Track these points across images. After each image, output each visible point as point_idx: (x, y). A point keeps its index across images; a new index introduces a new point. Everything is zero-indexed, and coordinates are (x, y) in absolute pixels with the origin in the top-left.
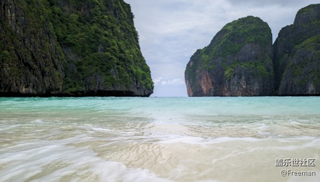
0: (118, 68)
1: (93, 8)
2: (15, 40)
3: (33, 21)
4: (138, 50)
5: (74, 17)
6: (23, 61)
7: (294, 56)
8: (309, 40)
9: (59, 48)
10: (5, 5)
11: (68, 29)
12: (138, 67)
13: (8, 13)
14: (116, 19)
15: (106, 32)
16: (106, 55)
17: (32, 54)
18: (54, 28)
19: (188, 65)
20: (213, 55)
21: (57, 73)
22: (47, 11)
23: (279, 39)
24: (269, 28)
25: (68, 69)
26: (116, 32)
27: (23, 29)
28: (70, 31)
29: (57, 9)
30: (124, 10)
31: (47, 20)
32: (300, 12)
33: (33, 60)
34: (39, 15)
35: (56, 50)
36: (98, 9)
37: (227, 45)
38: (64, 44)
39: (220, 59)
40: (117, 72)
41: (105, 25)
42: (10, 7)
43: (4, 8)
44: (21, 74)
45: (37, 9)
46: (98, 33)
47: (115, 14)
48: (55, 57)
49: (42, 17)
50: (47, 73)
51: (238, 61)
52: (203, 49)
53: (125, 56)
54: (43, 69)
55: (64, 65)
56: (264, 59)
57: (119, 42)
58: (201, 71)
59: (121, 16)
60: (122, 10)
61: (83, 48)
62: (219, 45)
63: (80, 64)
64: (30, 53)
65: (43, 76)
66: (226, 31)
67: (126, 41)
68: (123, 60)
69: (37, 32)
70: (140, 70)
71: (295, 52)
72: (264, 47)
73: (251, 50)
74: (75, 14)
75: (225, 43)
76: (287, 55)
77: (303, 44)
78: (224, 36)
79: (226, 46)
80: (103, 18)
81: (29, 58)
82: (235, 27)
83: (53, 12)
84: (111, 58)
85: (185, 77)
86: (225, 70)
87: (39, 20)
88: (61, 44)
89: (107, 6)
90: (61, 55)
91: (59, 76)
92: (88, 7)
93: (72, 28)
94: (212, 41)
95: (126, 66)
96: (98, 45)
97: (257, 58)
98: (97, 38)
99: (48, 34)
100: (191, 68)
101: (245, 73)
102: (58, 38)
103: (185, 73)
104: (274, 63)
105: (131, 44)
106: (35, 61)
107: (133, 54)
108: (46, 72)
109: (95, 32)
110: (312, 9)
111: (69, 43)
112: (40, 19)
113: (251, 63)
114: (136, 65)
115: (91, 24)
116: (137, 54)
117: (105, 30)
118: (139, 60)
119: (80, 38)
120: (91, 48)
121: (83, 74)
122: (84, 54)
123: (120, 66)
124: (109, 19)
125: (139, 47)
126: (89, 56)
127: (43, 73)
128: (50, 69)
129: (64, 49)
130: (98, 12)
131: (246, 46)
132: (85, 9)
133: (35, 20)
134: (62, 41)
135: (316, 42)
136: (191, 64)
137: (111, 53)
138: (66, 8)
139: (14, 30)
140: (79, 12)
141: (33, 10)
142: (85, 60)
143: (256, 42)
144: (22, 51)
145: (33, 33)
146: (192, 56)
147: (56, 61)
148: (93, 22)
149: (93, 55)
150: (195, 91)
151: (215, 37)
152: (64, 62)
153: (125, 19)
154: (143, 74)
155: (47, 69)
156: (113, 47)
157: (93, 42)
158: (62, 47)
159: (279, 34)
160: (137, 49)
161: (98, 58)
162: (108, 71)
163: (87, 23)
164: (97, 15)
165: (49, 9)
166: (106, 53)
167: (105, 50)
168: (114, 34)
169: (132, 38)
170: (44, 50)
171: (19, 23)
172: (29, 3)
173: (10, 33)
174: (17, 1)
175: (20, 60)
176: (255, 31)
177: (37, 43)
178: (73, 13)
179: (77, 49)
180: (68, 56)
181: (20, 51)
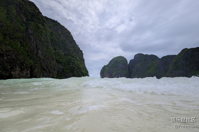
0: (77, 71)
2: (41, 61)
3: (48, 54)
5: (63, 54)
7: (135, 69)
8: (139, 64)
9: (56, 63)
10: (38, 49)
13: (39, 51)
14: (77, 55)
17: (46, 65)
18: (55, 57)
19: (101, 70)
20: (110, 68)
22: (54, 52)
24: (127, 60)
25: (59, 71)
27: (44, 57)
28: (61, 58)
29: (57, 51)
30: (80, 52)
31: (53, 54)
32: (135, 56)
33: (47, 67)
39: (112, 69)
42: (40, 49)
44: (41, 72)
45: (50, 50)
47: (77, 53)
49: (51, 53)
51: (118, 70)
52: (106, 65)
56: (126, 69)
57: (78, 62)
58: (105, 73)
59: (79, 54)
61: (65, 64)
62: (111, 64)
63: (63, 69)
65: (49, 73)
66: (113, 60)
67: (80, 62)
68: (79, 68)
69: (49, 58)
70: (85, 72)
71: (135, 67)
73: (121, 66)
75: (113, 64)
76: (132, 68)
78: (113, 62)
80: (73, 54)
81: (45, 67)
82: (116, 59)
84: (75, 67)
89: (74, 51)
90: (57, 66)
91: (55, 73)
95: (80, 70)
96: (70, 63)
97: (123, 69)
98: (70, 61)
99: (53, 59)
102: (56, 60)
103: (100, 73)
104: (129, 70)
105: (82, 63)
107: (83, 66)
109: (70, 59)
110: (139, 55)
111: (60, 62)
114: (83, 70)
115: (68, 56)
117: (73, 58)
118: (84, 68)
119: (64, 61)
120: (68, 64)
121: (64, 73)
122: (65, 66)
123: (78, 70)
124: (75, 55)
125: (85, 64)
127: (50, 72)
129: (58, 64)
132: (67, 51)
134: (58, 61)
135: (141, 65)
138: (60, 51)
139: (41, 57)
140: (65, 52)
141: (48, 51)
142: (65, 68)
143: (123, 64)
145: (47, 58)
146: (103, 68)
147: (55, 68)
149: (68, 66)
151: (110, 62)
152: (58, 68)
155: (51, 71)
156: (76, 64)
159: (130, 62)
161: (70, 67)
162: (73, 72)
164: (71, 53)
167: (73, 65)
168: (76, 60)
169: (82, 61)
170: (51, 64)
171: (43, 55)
172: (47, 49)
173: (39, 58)
174: (43, 48)
175: (42, 67)
176: (122, 61)
177: (49, 62)
178: (62, 52)
179: (63, 64)
180: (59, 66)
181: (42, 64)
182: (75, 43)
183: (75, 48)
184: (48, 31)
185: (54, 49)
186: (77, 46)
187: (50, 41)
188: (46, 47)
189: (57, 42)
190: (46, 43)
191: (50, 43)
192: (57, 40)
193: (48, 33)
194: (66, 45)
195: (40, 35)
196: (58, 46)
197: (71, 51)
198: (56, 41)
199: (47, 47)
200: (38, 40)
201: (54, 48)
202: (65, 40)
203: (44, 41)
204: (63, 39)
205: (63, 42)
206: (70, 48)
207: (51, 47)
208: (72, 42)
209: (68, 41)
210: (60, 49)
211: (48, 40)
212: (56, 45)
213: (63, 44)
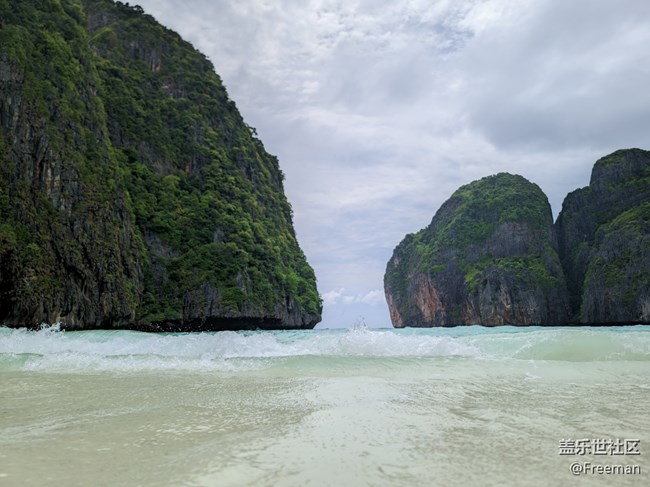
0: (250, 273)
1: (209, 164)
2: (56, 225)
3: (94, 189)
4: (292, 237)
5: (172, 180)
6: (65, 263)
7: (601, 246)
8: (626, 215)
9: (139, 236)
10: (43, 161)
11: (158, 201)
12: (290, 269)
13: (47, 176)
14: (249, 182)
15: (231, 206)
16: (228, 248)
17: (85, 249)
18: (133, 200)
19: (390, 264)
20: (439, 246)
21: (129, 285)
22: (123, 172)
23: (565, 214)
24: (543, 194)
25: (151, 276)
26: (250, 204)
27: (73, 204)
28: (162, 205)
29: (141, 167)
30: (266, 166)
31: (120, 186)
32: (600, 165)
33: (86, 261)
34: (107, 178)
35: (131, 240)
36: (217, 165)
37: (464, 225)
38: (147, 229)
39: (453, 252)
40: (249, 280)
41: (229, 194)
42: (53, 164)
43: (41, 166)
44: (58, 288)
45: (103, 167)
46: (216, 208)
47: (249, 173)
48: (128, 253)
49: (111, 181)
50: (109, 285)
51: (490, 256)
52: (418, 233)
53: (266, 248)
54: (103, 278)
55: (144, 269)
56: (541, 252)
57: (255, 224)
58: (416, 277)
59: (260, 176)
60: (262, 166)
61: (185, 236)
62: (449, 225)
63: (176, 265)
64: (80, 247)
65: (101, 291)
66: (460, 200)
67: (269, 221)
68: (262, 257)
69: (100, 208)
70: (294, 276)
71: (601, 238)
72: (538, 228)
73: (514, 235)
74: (175, 175)
75: (461, 222)
76: (586, 243)
77: (615, 222)
78: (457, 210)
79: (463, 228)
80: (226, 181)
81: (78, 256)
82: (476, 193)
83: (134, 173)
84: (237, 253)
85: (385, 287)
86: (464, 273)
87: (105, 187)
88: (141, 230)
89: (234, 160)
90: (140, 249)
91: (132, 291)
92: (199, 162)
93: (166, 200)
94: (434, 218)
95: (267, 267)
96: (214, 230)
97: (527, 249)
98: (212, 216)
99: (121, 211)
100: (396, 270)
101: (506, 278)
102: (137, 219)
103: (385, 280)
104: (561, 259)
105: (277, 227)
106: (89, 262)
107: (281, 245)
108: (107, 283)
109: (210, 206)
110: (623, 159)
111: (158, 227)
112: (108, 185)
113: (516, 260)
114: (286, 265)
115: (202, 191)
116: (289, 246)
117: (228, 202)
118: (292, 256)
119: (180, 218)
120: (201, 236)
121: (180, 286)
122: (185, 247)
123: (254, 268)
124: (238, 183)
126: (194, 250)
127: (102, 286)
128: (117, 277)
129: (147, 237)
130: (217, 171)
131: (502, 227)
132: (193, 165)
133: (98, 186)
134: (145, 223)
135: (640, 218)
136: (397, 262)
137: (238, 243)
138: (158, 165)
139: (55, 205)
140: (181, 171)
141: (95, 169)
142: (187, 257)
143: (520, 219)
144: (66, 244)
145: (90, 210)
146: (397, 247)
147: (130, 260)
148: (207, 188)
149: (202, 248)
150: (407, 316)
151: (439, 212)
152: (145, 263)
153: (267, 182)
154: (301, 283)
155: (109, 278)
156: (242, 232)
157: (204, 224)
158: (144, 235)
159: (563, 205)
160: (289, 235)
161: (212, 254)
162: (231, 277)
163: (196, 190)
164: (214, 176)
165: (126, 168)
166: (228, 244)
167: (226, 239)
168: (245, 209)
169: (280, 216)
170: (109, 241)
171: (67, 193)
172: (89, 158)
173: (46, 211)
174: (68, 155)
175: (60, 261)
176: (516, 200)
177: (97, 229)
178: (169, 173)
179: (172, 238)
180: (154, 251)
181: (61, 244)
182: (239, 120)
183: (238, 144)
184: (93, 65)
185: (126, 158)
186: (247, 131)
187: (103, 115)
188: (84, 148)
190: (82, 130)
191: (104, 128)
192: (140, 109)
193: (96, 77)
194: (185, 130)
195: (55, 90)
196: (148, 139)
198: (138, 115)
199: (90, 150)
200: (45, 114)
201: (127, 152)
202: (182, 107)
203: (74, 117)
204: (172, 99)
205: (170, 116)
206: (212, 148)
207: (110, 148)
208: (222, 112)
209: (200, 112)
210: (159, 153)
211: (94, 111)
212: (134, 136)
213: (174, 130)
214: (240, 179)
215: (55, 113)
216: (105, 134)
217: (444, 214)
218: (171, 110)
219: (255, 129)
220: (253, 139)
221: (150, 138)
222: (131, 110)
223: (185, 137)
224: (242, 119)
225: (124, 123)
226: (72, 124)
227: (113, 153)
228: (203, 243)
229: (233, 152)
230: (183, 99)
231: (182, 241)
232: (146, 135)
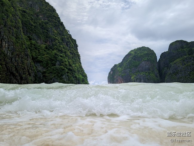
1: (55, 41)
2: (6, 59)
3: (18, 48)
5: (43, 46)
6: (10, 71)
7: (170, 69)
8: (178, 60)
10: (2, 39)
11: (39, 53)
13: (3, 44)
14: (67, 47)
15: (61, 55)
16: (61, 67)
17: (16, 67)
18: (31, 52)
19: (110, 73)
20: (124, 68)
21: (30, 78)
22: (27, 43)
23: (161, 59)
24: (155, 53)
25: (37, 76)
26: (67, 54)
27: (12, 53)
28: (40, 54)
29: (33, 42)
30: (72, 43)
31: (27, 48)
32: (171, 45)
33: (16, 71)
34: (22, 45)
36: (57, 42)
38: (36, 61)
39: (128, 70)
40: (67, 77)
41: (61, 51)
42: (5, 40)
43: (1, 41)
44: (8, 79)
45: (21, 41)
46: (57, 55)
47: (67, 45)
48: (30, 69)
49: (24, 46)
50: (24, 78)
51: (139, 71)
52: (118, 64)
53: (72, 68)
54: (22, 76)
55: (35, 73)
56: (153, 70)
57: (69, 60)
58: (117, 77)
59: (70, 46)
60: (71, 42)
61: (47, 64)
62: (127, 62)
63: (44, 72)
64: (14, 66)
65: (21, 80)
66: (131, 54)
67: (73, 60)
68: (71, 70)
69: (20, 54)
70: (81, 76)
71: (170, 66)
72: (153, 63)
73: (146, 65)
74: (44, 44)
75: (131, 61)
76: (166, 68)
77: (175, 62)
78: (130, 57)
79: (131, 63)
80: (60, 47)
81: (14, 69)
82: (135, 52)
83: (31, 44)
84: (64, 69)
85: (108, 80)
86: (131, 76)
88: (34, 61)
89: (63, 40)
90: (33, 67)
91: (31, 80)
92: (52, 41)
93: (41, 52)
94: (123, 60)
95: (73, 74)
96: (56, 62)
97: (149, 69)
98: (56, 58)
99: (27, 56)
100: (111, 75)
101: (143, 78)
102: (32, 58)
103: (108, 78)
104: (159, 72)
105: (76, 61)
107: (77, 67)
108: (23, 77)
109: (55, 54)
110: (178, 43)
111: (39, 61)
112: (23, 47)
113: (146, 72)
114: (79, 73)
115: (53, 50)
116: (80, 67)
117: (61, 53)
118: (80, 70)
119: (46, 58)
120: (52, 64)
121: (46, 79)
122: (47, 67)
123: (69, 74)
124: (64, 47)
126: (50, 68)
127: (21, 78)
128: (26, 76)
129: (35, 64)
130: (57, 44)
131: (142, 63)
132: (50, 42)
133: (20, 47)
134: (35, 59)
135: (182, 61)
136: (111, 73)
137: (64, 66)
138: (39, 41)
139: (6, 53)
140: (46, 43)
141: (19, 42)
142: (48, 70)
143: (148, 60)
144: (10, 65)
145: (17, 55)
146: (112, 68)
147: (30, 71)
148: (54, 49)
151: (124, 58)
152: (35, 72)
153: (73, 48)
154: (83, 79)
155: (24, 76)
156: (65, 63)
157: (53, 60)
158: (34, 63)
159: (160, 56)
160: (79, 64)
161: (56, 69)
162: (62, 76)
163: (51, 49)
164: (56, 45)
165: (29, 42)
166: (61, 66)
167: (60, 65)
168: (66, 56)
169: (77, 58)
170: (23, 65)
171: (10, 49)
172: (16, 38)
173: (3, 55)
174: (10, 37)
175: (8, 71)
176: (147, 55)
177: (20, 61)
178: (42, 44)
179: (43, 64)
180: (38, 68)
181: (8, 65)
182: (64, 28)
183: (64, 35)
184: (18, 9)
185: (28, 39)
186: (66, 31)
187: (21, 25)
188: (15, 35)
189: (33, 27)
190: (14, 29)
191: (21, 29)
192: (32, 23)
193: (18, 13)
194: (47, 30)
195: (6, 17)
197: (57, 41)
198: (32, 25)
199: (17, 36)
200: (3, 24)
201: (29, 37)
202: (46, 23)
203: (12, 25)
204: (43, 20)
205: (42, 26)
206: (56, 36)
207: (23, 35)
208: (59, 25)
209: (52, 25)
210: (39, 37)
211: (18, 24)
212: (31, 32)
213: (44, 30)
214: (64, 46)
215: (6, 24)
216: (22, 31)
217: (126, 58)
218: (42, 24)
219: (69, 31)
220: (69, 34)
221: (36, 33)
222: (30, 24)
223: (47, 33)
224: (65, 27)
225: (27, 27)
226: (11, 28)
227: (24, 37)
228: (53, 66)
229: (62, 38)
230: (46, 21)
231: (46, 65)
232: (35, 32)
